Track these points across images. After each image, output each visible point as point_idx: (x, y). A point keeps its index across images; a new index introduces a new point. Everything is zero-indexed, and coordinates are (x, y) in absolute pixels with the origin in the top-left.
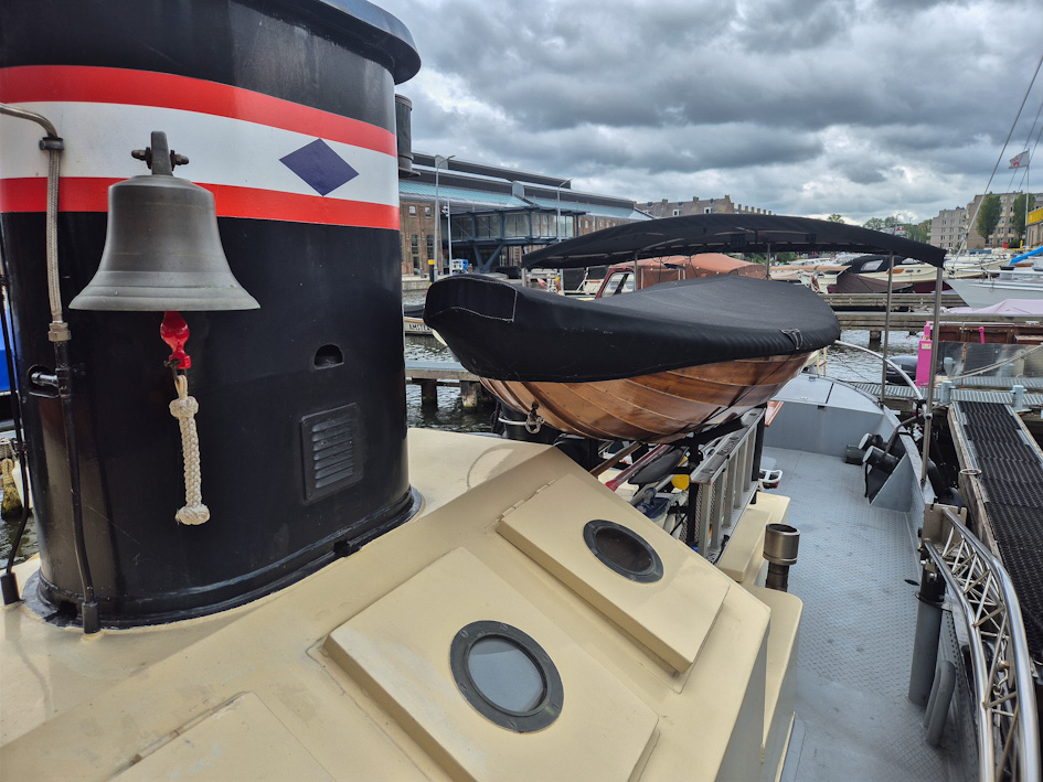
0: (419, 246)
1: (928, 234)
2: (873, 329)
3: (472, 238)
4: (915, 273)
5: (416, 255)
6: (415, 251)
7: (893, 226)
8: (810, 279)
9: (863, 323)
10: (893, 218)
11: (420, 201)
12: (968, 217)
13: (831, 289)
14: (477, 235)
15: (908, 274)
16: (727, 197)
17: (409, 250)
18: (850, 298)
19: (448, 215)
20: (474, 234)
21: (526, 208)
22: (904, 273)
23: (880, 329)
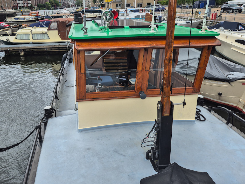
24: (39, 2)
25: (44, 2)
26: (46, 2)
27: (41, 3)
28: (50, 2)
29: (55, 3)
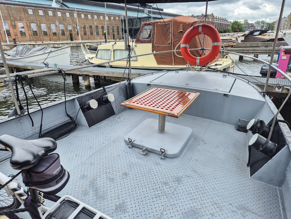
0: (115, 30)
1: (274, 26)
2: (256, 54)
3: (131, 27)
4: (271, 36)
5: (113, 33)
6: (113, 31)
7: (263, 24)
8: (235, 38)
9: (252, 52)
10: (264, 21)
11: (115, 15)
12: (287, 20)
13: (242, 41)
14: (133, 26)
15: (269, 36)
16: (212, 14)
17: (112, 31)
18: (248, 44)
19: (123, 20)
20: (132, 26)
21: (147, 17)
22: (267, 36)
23: (258, 54)
24: (220, 28)
25: (226, 28)
26: (228, 28)
27: (222, 29)
28: (233, 27)
29: (238, 29)
